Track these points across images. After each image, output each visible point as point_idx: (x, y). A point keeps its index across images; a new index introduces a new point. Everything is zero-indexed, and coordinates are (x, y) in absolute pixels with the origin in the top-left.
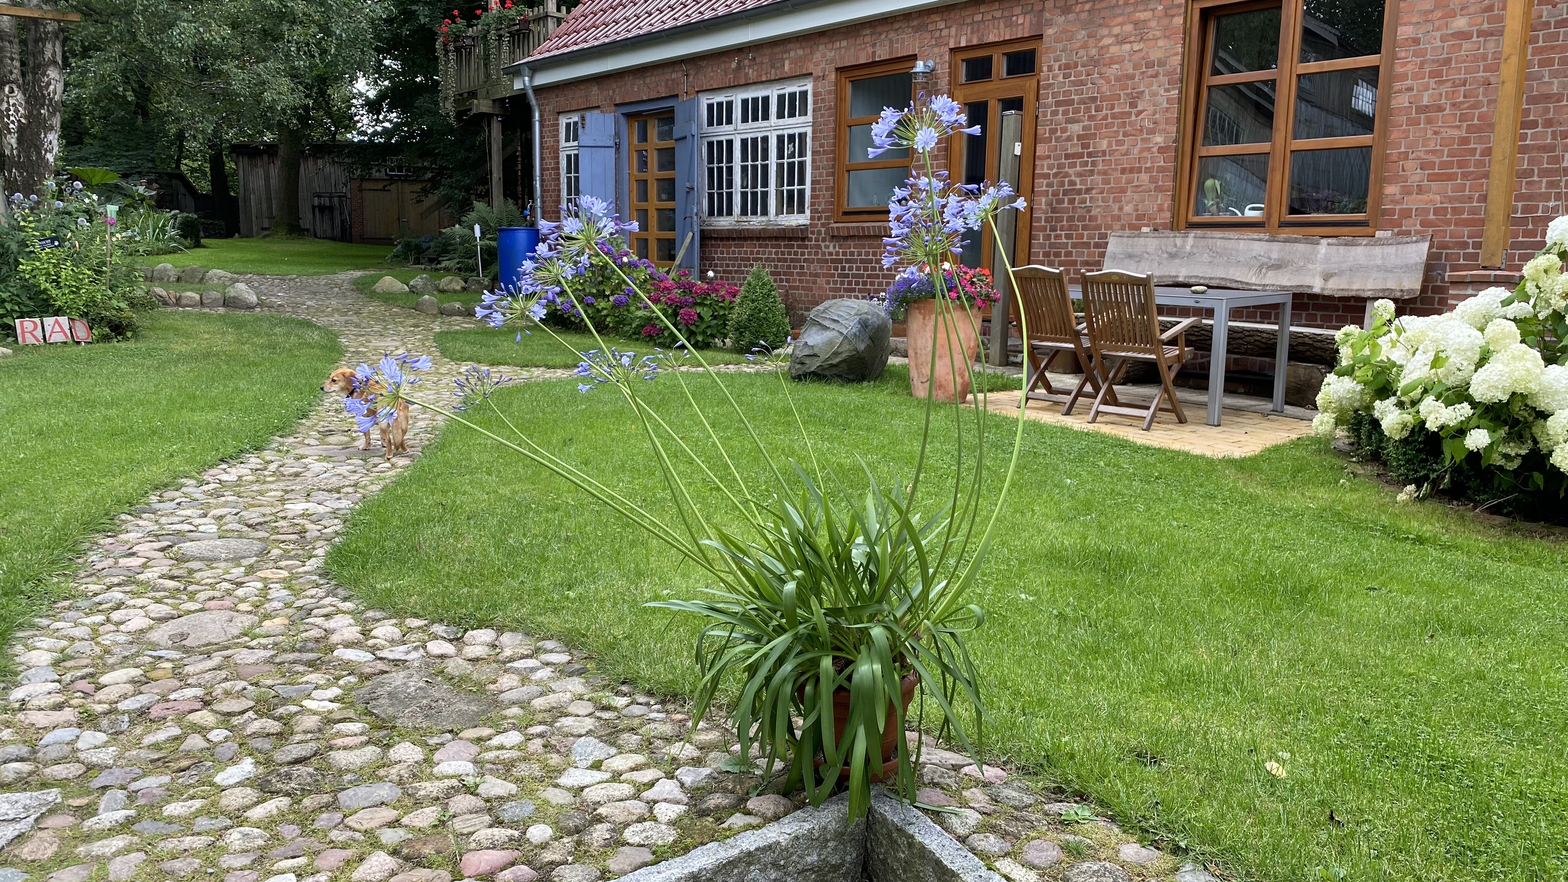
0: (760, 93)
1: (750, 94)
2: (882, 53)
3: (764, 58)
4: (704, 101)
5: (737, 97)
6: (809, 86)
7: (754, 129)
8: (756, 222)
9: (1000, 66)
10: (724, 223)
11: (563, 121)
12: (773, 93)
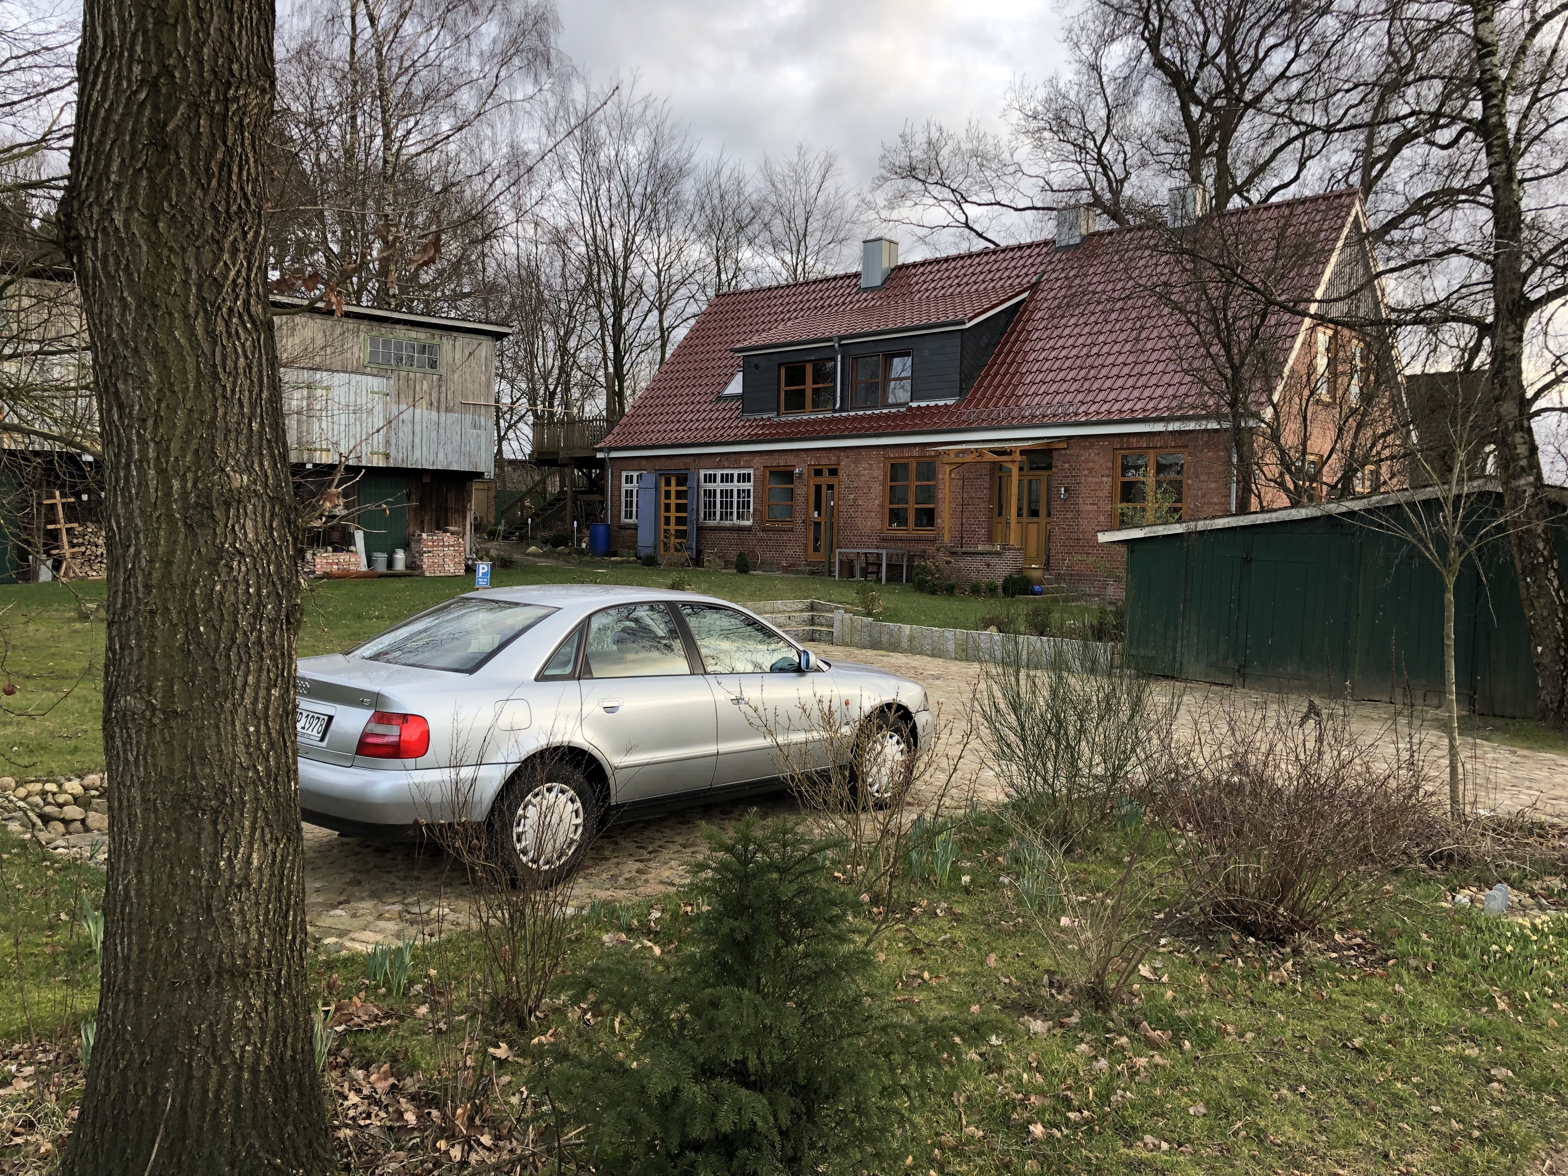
0: (729, 472)
1: (725, 472)
2: (782, 463)
3: (732, 458)
4: (702, 473)
5: (719, 473)
6: (752, 472)
7: (727, 486)
8: (727, 523)
9: (826, 472)
10: (711, 523)
11: (624, 474)
12: (736, 472)
